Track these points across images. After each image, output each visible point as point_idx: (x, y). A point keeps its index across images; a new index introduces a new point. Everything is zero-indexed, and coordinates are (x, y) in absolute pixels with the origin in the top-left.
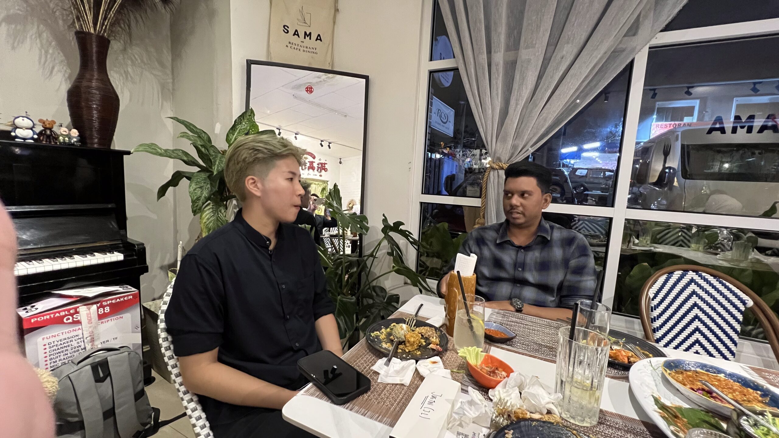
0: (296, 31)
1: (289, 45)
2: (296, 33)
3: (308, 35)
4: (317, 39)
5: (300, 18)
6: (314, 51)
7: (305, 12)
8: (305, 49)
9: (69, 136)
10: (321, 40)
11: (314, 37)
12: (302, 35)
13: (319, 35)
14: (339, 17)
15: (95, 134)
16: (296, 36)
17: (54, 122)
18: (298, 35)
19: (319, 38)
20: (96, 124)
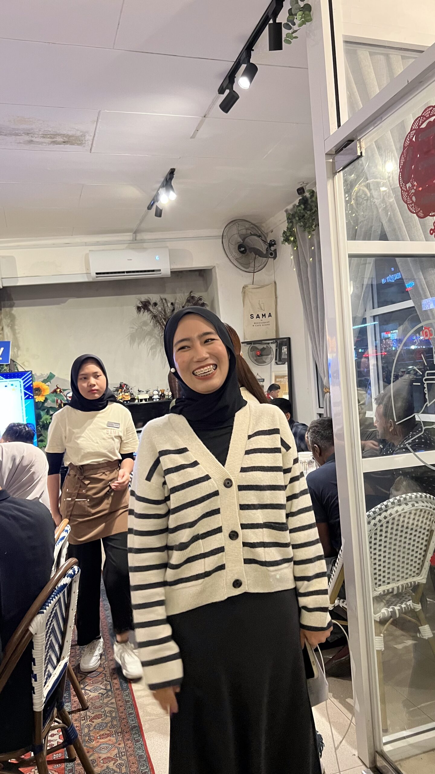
0: (258, 315)
1: (255, 325)
2: (258, 316)
3: (264, 315)
4: (269, 316)
5: (259, 307)
6: (268, 323)
7: (260, 303)
8: (264, 324)
9: (168, 395)
10: (271, 316)
11: (267, 315)
12: (261, 316)
13: (270, 314)
14: (278, 300)
15: (177, 392)
16: (258, 318)
17: (164, 390)
18: (259, 317)
19: (270, 315)
20: (177, 388)
